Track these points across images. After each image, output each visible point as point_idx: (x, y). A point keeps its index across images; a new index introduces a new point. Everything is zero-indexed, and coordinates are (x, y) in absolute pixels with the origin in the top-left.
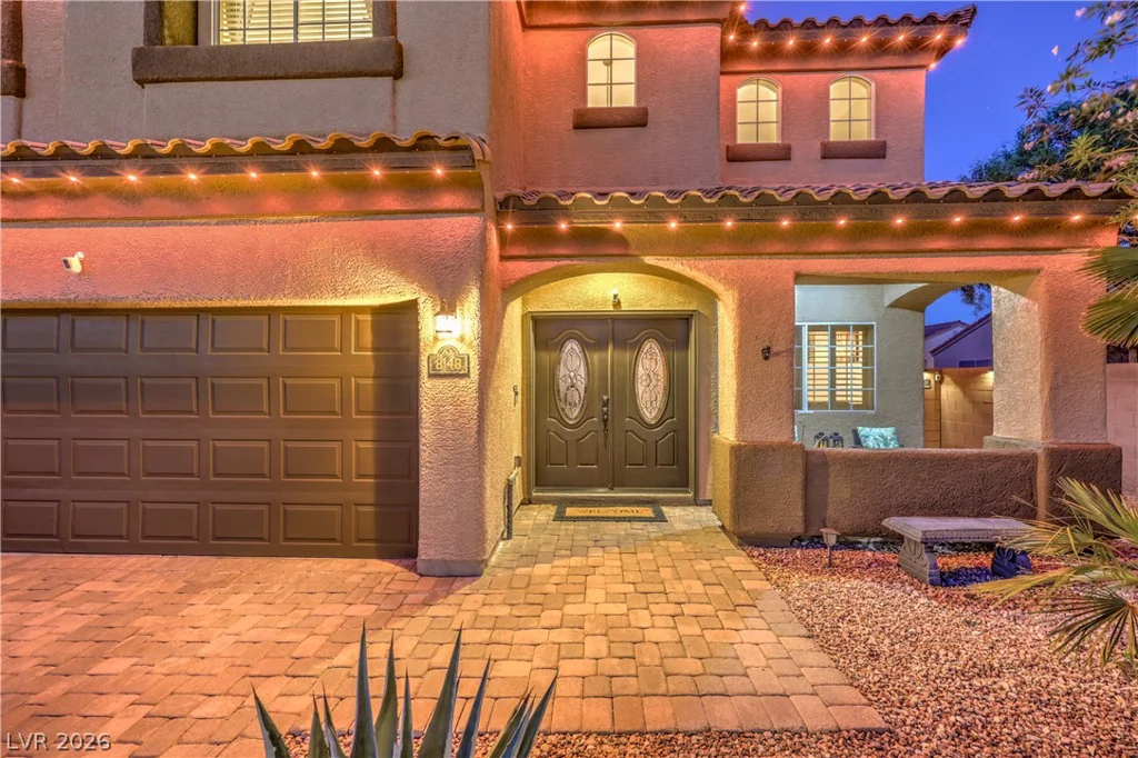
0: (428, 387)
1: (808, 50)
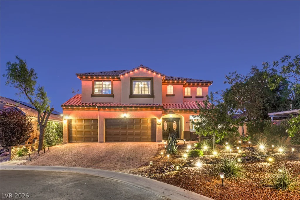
0: (157, 126)
1: (194, 85)
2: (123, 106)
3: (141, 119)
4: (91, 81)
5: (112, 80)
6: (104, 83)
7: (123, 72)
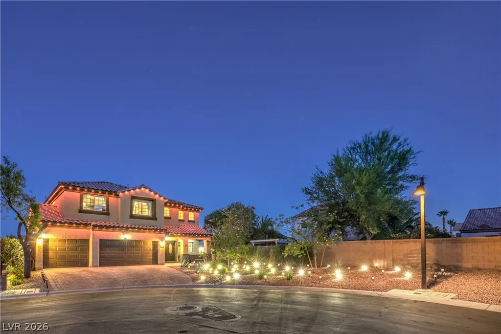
0: (160, 249)
1: (187, 209)
2: (125, 226)
3: (141, 241)
4: (79, 194)
5: (107, 195)
6: (97, 198)
7: (124, 188)
